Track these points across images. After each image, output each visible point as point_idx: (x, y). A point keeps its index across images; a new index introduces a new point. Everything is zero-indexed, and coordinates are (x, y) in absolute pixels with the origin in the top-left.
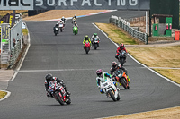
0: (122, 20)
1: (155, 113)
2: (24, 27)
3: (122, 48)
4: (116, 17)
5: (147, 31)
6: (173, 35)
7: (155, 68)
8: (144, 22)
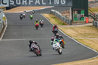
0: (57, 12)
1: (75, 63)
2: (4, 16)
3: (56, 27)
4: (54, 11)
5: (70, 18)
6: (85, 20)
7: (75, 38)
8: (69, 13)
